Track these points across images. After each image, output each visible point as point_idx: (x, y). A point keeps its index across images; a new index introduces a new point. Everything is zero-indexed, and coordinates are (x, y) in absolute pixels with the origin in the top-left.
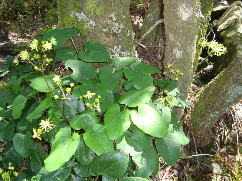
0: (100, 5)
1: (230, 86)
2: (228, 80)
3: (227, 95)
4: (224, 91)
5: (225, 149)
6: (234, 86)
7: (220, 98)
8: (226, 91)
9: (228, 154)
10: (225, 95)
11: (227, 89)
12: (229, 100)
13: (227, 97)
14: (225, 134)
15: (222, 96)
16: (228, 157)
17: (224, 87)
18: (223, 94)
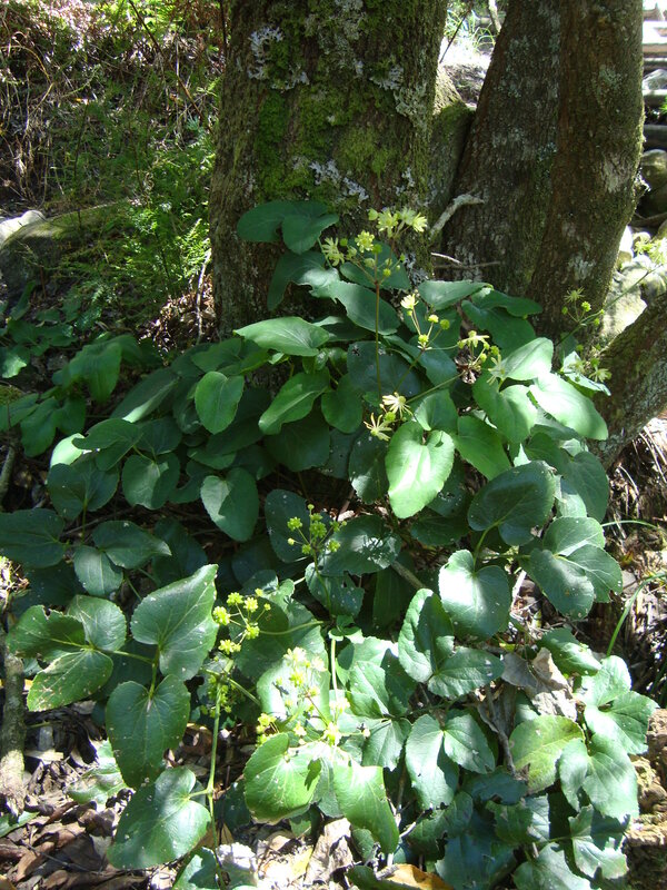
0: (384, 146)
1: (650, 365)
2: (648, 348)
3: (643, 387)
4: (638, 376)
5: (635, 537)
6: (660, 363)
7: (625, 395)
8: (642, 378)
9: (645, 549)
10: (639, 388)
11: (643, 373)
12: (646, 402)
13: (644, 395)
14: (630, 498)
15: (632, 391)
16: (645, 555)
17: (638, 368)
18: (633, 385)
